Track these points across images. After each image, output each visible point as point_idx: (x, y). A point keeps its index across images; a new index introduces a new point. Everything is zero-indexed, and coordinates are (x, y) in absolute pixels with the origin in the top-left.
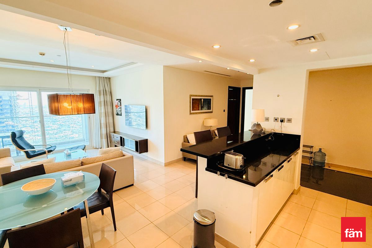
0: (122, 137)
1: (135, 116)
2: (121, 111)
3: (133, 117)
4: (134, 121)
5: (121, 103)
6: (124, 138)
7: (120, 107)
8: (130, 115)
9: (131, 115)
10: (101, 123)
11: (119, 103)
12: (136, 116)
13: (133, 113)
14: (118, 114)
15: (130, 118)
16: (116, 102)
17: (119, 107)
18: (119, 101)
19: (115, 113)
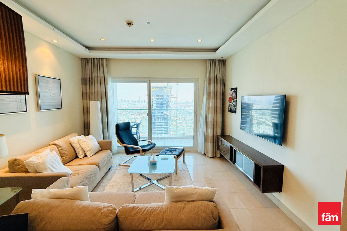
0: (233, 148)
1: (256, 113)
2: (236, 106)
3: (254, 114)
4: (255, 119)
5: (237, 93)
6: (235, 151)
7: (235, 100)
8: (251, 112)
9: (253, 112)
10: (208, 120)
11: (234, 94)
12: (258, 113)
13: (255, 111)
14: (231, 111)
15: (250, 115)
16: (229, 93)
17: (233, 99)
18: (235, 91)
19: (227, 108)
